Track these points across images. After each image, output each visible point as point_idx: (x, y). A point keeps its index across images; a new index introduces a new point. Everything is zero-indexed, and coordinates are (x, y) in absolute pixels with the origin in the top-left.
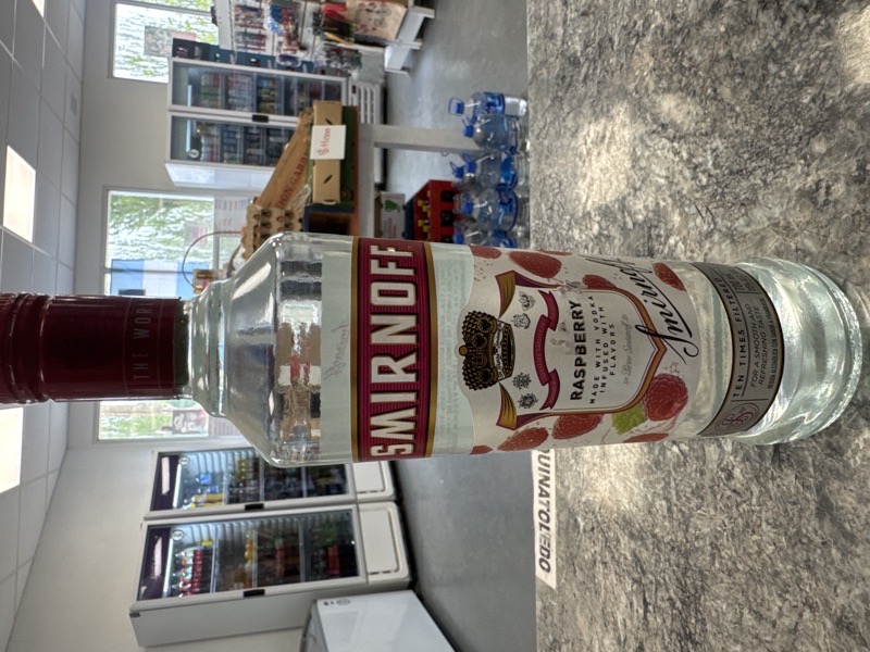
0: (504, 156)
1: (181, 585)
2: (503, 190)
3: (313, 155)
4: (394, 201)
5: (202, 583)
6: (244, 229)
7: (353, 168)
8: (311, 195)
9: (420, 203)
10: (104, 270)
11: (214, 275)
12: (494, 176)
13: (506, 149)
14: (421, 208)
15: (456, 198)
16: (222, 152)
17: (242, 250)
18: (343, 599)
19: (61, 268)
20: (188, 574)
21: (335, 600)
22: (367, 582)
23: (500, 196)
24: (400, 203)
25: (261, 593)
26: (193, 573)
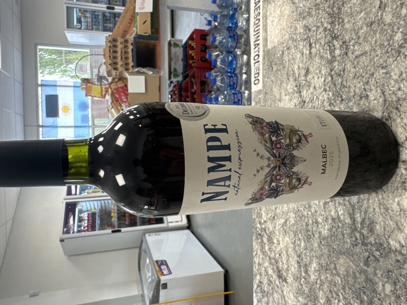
0: (231, 13)
1: (82, 228)
2: (230, 30)
3: (137, 10)
4: (177, 43)
5: (92, 227)
6: (104, 50)
7: (157, 17)
8: (137, 32)
9: (190, 42)
10: (37, 85)
11: (91, 81)
12: (226, 22)
13: (232, 9)
14: (191, 45)
15: (208, 38)
16: (92, 25)
17: (104, 61)
18: (157, 233)
19: (16, 83)
20: (85, 223)
21: (153, 234)
22: (168, 226)
23: (229, 33)
24: (181, 45)
25: (119, 231)
26: (88, 223)
